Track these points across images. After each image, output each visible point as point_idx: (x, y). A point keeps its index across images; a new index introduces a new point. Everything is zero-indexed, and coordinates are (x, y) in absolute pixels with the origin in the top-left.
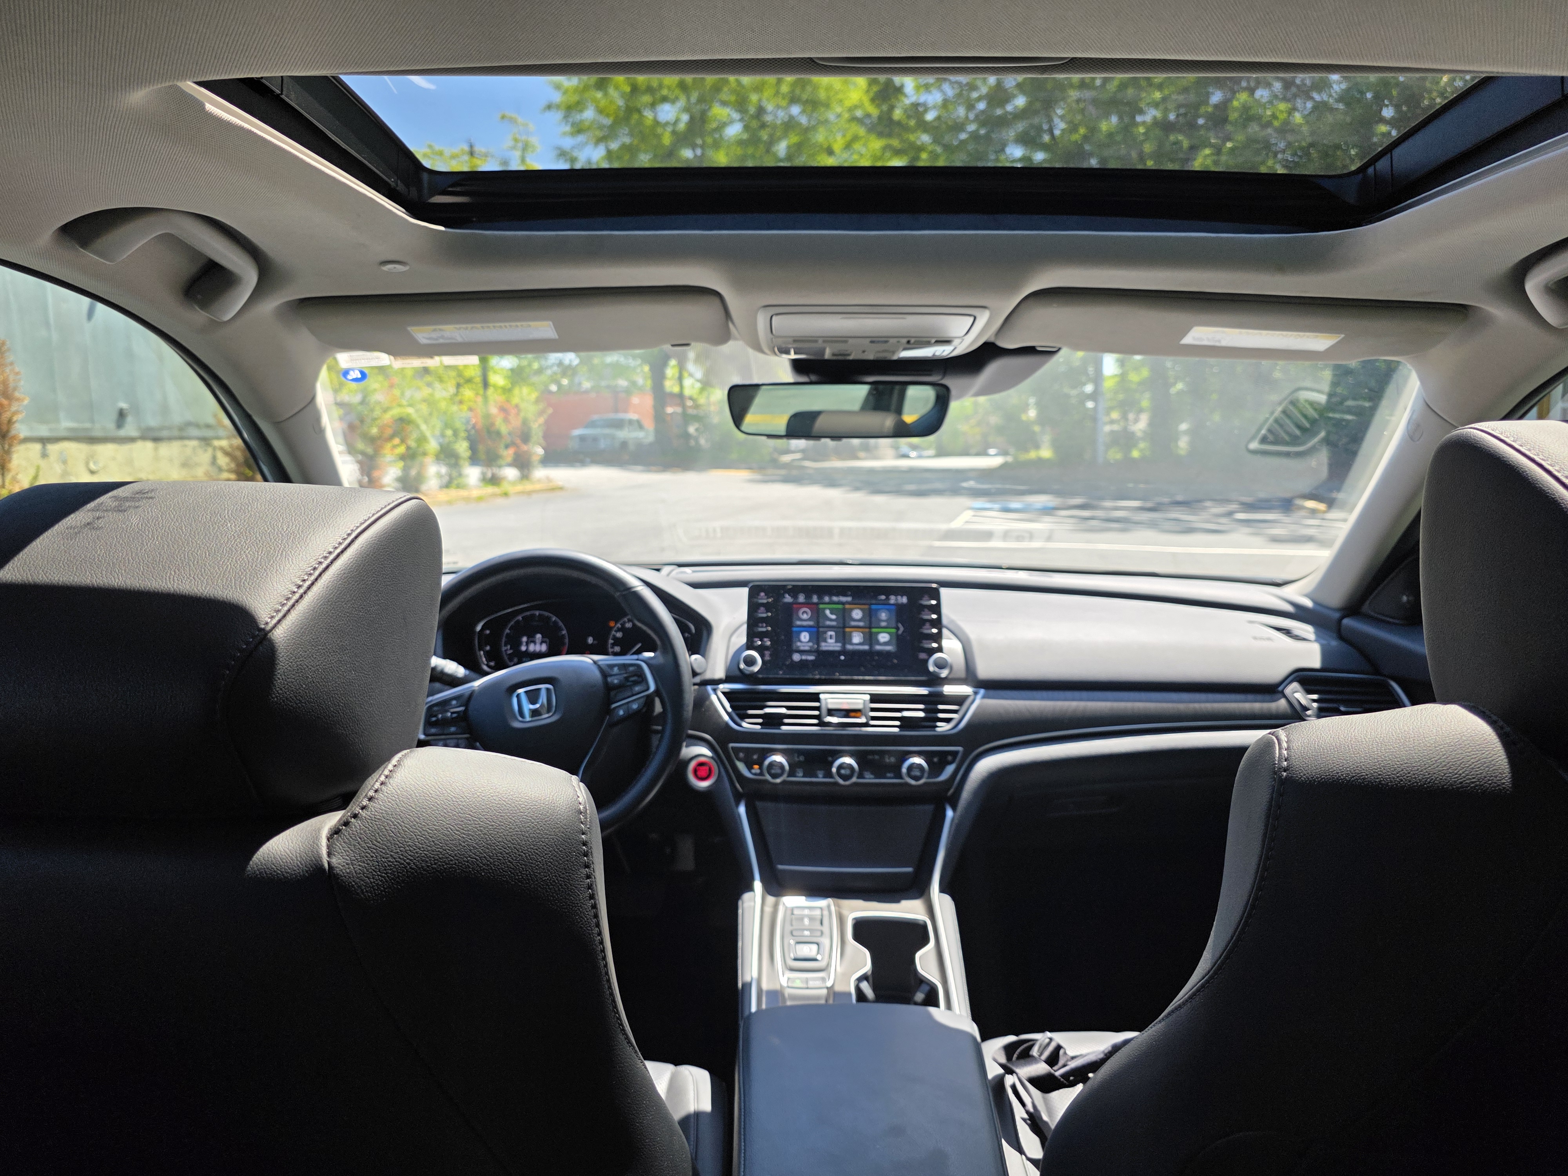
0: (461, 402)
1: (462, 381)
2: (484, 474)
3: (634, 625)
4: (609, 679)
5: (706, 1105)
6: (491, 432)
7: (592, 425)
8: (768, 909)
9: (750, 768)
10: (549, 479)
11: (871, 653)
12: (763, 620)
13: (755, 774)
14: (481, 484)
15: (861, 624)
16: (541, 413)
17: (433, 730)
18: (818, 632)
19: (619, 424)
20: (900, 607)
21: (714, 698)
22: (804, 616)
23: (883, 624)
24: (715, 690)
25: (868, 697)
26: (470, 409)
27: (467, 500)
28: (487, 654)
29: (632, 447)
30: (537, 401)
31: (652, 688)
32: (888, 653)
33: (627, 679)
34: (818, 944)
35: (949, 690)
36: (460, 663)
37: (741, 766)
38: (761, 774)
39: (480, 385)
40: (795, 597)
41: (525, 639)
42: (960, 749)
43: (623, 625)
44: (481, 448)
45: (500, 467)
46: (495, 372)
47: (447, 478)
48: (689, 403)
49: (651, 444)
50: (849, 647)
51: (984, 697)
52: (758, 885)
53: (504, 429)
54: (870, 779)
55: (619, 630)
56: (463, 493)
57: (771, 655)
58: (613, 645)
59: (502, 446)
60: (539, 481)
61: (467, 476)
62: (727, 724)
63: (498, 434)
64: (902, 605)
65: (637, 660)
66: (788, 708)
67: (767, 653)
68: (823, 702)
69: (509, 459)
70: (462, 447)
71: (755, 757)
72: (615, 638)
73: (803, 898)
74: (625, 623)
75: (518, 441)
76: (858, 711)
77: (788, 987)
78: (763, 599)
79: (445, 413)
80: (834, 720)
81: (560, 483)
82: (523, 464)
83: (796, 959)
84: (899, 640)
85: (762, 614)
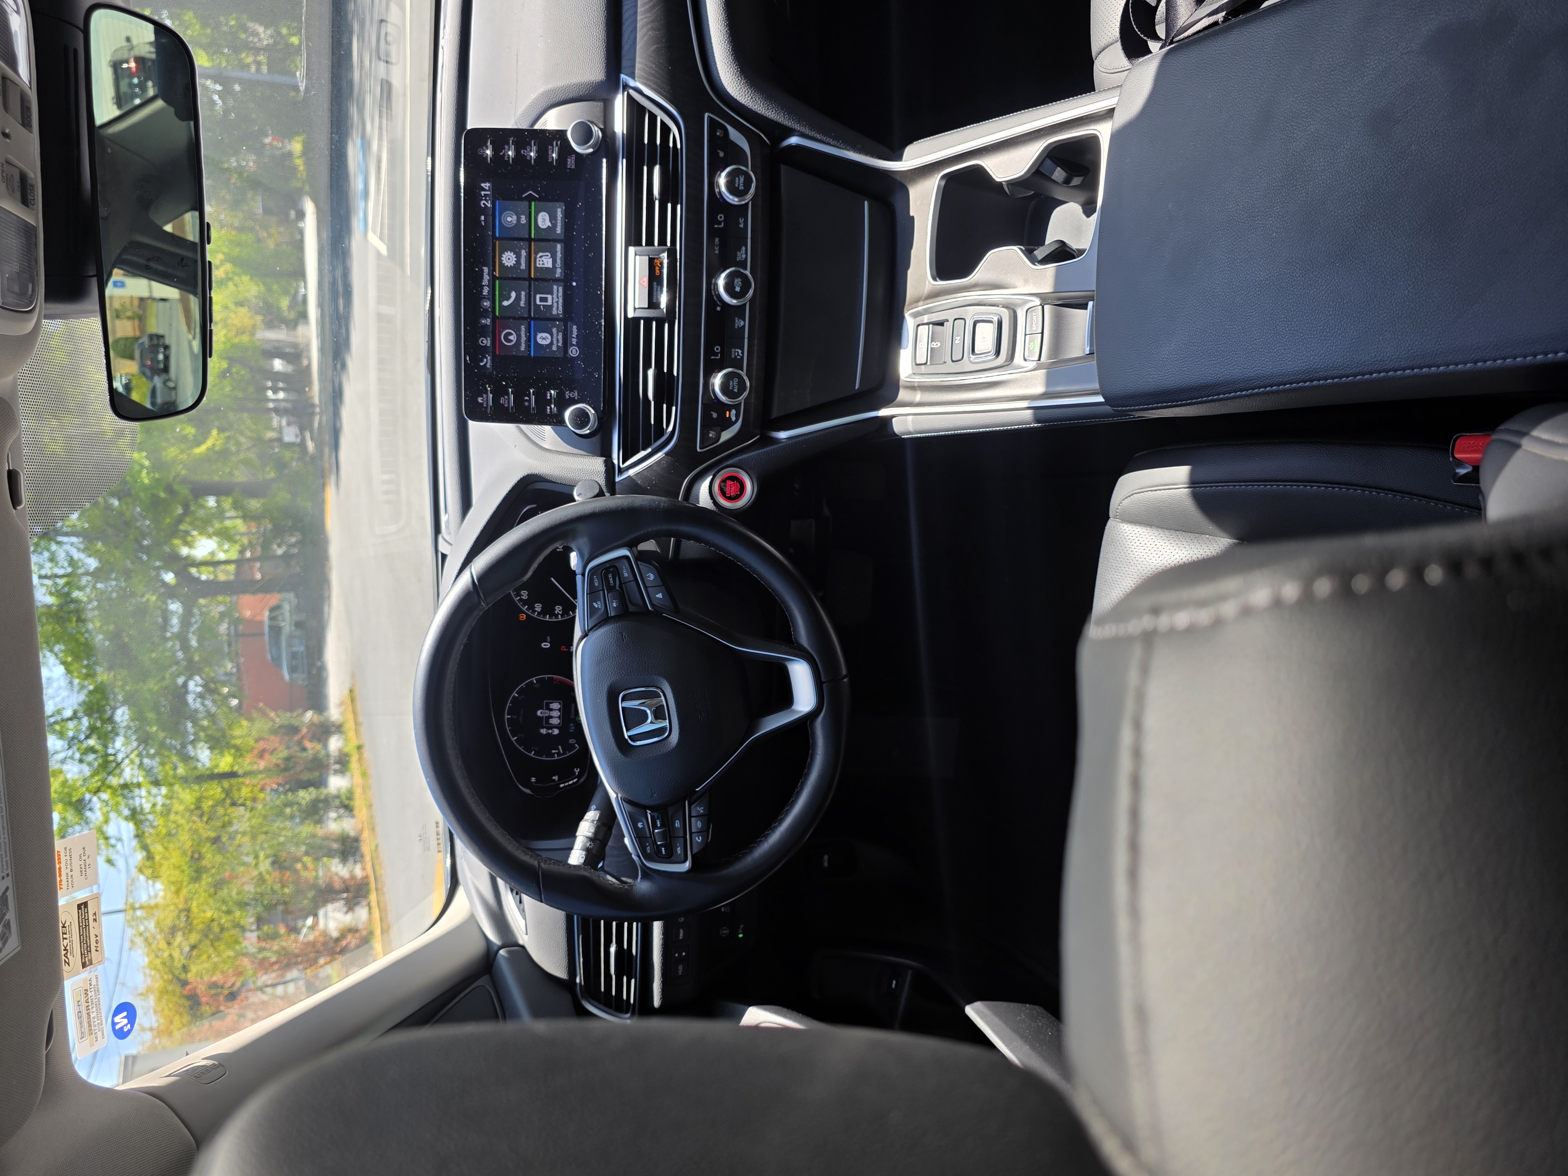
0: (254, 800)
1: (228, 801)
2: (336, 772)
3: (524, 587)
4: (612, 613)
5: (1181, 473)
6: (287, 766)
7: (277, 660)
8: (918, 397)
9: (729, 424)
10: (341, 704)
11: (568, 241)
12: (518, 400)
13: (737, 416)
14: (348, 774)
15: (524, 253)
16: (264, 714)
17: (679, 850)
18: (535, 319)
19: (276, 631)
20: (498, 194)
21: (632, 472)
22: (512, 337)
23: (523, 220)
24: (621, 471)
25: (632, 249)
26: (262, 790)
27: (365, 788)
28: (562, 779)
29: (302, 617)
30: (251, 719)
31: (624, 552)
32: (567, 215)
33: (611, 589)
34: (975, 324)
35: (620, 125)
36: (581, 818)
37: (726, 436)
38: (737, 407)
39: (234, 781)
40: (484, 350)
41: (543, 731)
42: (706, 115)
43: (525, 602)
44: (306, 776)
45: (328, 755)
46: (217, 766)
47: (342, 811)
48: (248, 554)
49: (297, 596)
50: (558, 273)
51: (632, 76)
52: (884, 412)
53: (285, 753)
54: (746, 253)
55: (532, 608)
56: (358, 792)
57: (571, 390)
58: (552, 614)
59: (304, 754)
60: (342, 713)
61: (339, 790)
62: (667, 454)
63: (288, 759)
64: (494, 189)
65: (583, 575)
66: (647, 366)
67: (568, 395)
68: (639, 314)
69: (319, 746)
70: (305, 796)
71: (715, 415)
72: (543, 613)
73: (902, 351)
74: (521, 600)
75: (296, 738)
76: (651, 261)
77: (1039, 360)
78: (487, 399)
79: (265, 817)
80: (664, 300)
81: (346, 692)
82: (324, 731)
83: (998, 352)
84: (546, 198)
85: (509, 400)
